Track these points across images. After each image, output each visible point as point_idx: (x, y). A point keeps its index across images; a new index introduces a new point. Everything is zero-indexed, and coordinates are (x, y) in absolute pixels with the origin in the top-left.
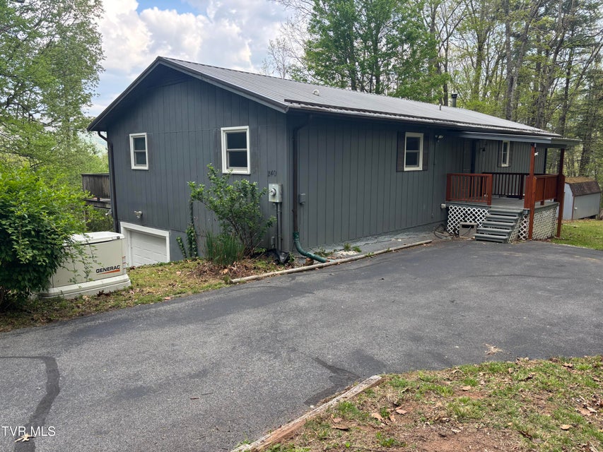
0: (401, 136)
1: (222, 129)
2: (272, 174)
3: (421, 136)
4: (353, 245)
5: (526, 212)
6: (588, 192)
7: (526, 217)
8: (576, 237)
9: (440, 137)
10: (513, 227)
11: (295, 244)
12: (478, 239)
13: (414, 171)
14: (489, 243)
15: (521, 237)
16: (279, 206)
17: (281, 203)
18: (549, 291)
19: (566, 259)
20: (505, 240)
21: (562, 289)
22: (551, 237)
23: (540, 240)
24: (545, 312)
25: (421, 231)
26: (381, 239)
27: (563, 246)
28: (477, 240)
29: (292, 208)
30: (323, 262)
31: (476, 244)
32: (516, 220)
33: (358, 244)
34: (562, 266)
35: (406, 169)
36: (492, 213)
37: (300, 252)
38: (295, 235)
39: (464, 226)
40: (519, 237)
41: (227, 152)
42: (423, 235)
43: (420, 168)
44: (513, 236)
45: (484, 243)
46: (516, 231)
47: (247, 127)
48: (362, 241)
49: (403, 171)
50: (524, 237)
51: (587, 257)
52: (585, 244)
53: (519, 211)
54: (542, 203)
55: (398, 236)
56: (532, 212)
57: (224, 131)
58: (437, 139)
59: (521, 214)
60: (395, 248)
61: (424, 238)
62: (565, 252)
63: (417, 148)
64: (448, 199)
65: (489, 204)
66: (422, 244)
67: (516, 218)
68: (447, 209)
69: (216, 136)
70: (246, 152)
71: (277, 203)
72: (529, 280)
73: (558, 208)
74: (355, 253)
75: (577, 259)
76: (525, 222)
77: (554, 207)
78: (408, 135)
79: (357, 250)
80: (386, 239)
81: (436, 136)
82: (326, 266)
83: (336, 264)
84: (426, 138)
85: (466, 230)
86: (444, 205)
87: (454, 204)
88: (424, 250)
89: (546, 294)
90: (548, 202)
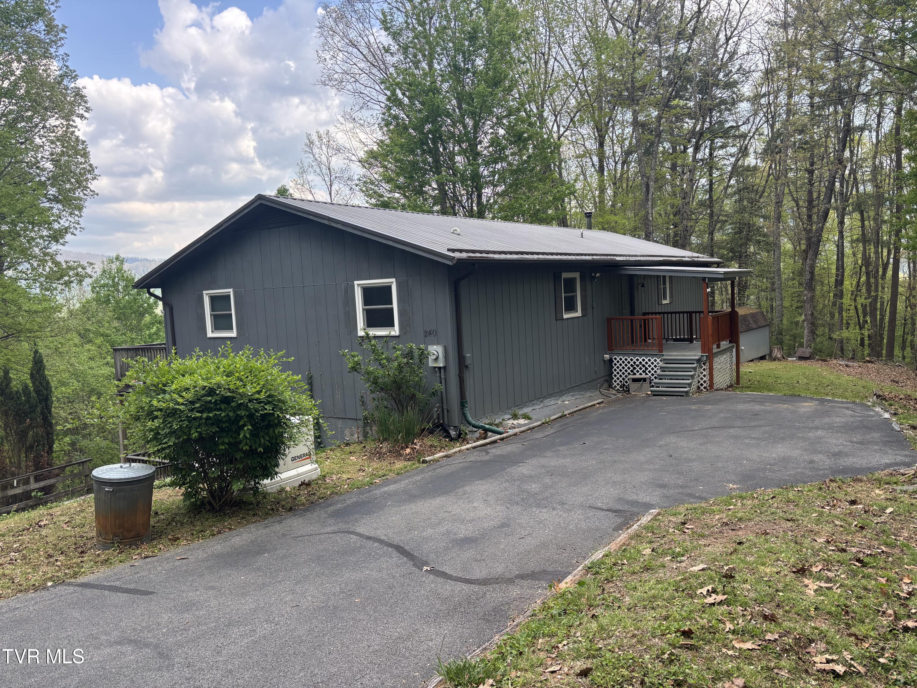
0: (557, 277)
1: (356, 283)
2: (430, 334)
3: (577, 275)
4: (521, 412)
5: (705, 358)
6: (754, 326)
7: (704, 364)
8: (756, 383)
9: (598, 275)
10: (692, 376)
11: (464, 415)
12: (656, 394)
13: (573, 318)
14: (669, 398)
15: (702, 388)
16: (442, 371)
17: (445, 368)
18: (754, 438)
19: (757, 407)
20: (687, 392)
21: (767, 435)
22: (731, 386)
23: (722, 389)
24: (760, 456)
25: (586, 390)
26: (547, 402)
27: (749, 394)
28: (654, 395)
29: (457, 373)
30: (500, 433)
31: (656, 400)
32: (695, 369)
33: (526, 410)
34: (757, 415)
35: (565, 316)
36: (667, 361)
37: (470, 424)
38: (463, 405)
39: (634, 380)
40: (699, 388)
41: (363, 309)
42: (588, 394)
43: (579, 314)
44: (694, 387)
45: (664, 398)
46: (696, 380)
47: (393, 280)
48: (528, 406)
49: (563, 319)
50: (705, 388)
51: (778, 403)
52: (770, 390)
53: (697, 358)
54: (718, 346)
55: (564, 398)
56: (710, 358)
57: (358, 285)
58: (594, 278)
59: (699, 361)
60: (569, 412)
61: (591, 399)
62: (754, 400)
63: (575, 291)
64: (610, 349)
65: (661, 351)
66: (594, 405)
67: (694, 365)
68: (611, 361)
69: (346, 291)
70: (392, 309)
71: (440, 368)
72: (732, 431)
73: (734, 350)
74: (526, 422)
75: (768, 407)
76: (704, 370)
77: (729, 349)
78: (565, 275)
79: (526, 417)
80: (552, 402)
81: (593, 274)
82: (507, 437)
83: (515, 435)
84: (582, 278)
85: (637, 385)
86: (607, 357)
87: (619, 354)
88: (600, 411)
89: (754, 442)
90: (724, 344)
